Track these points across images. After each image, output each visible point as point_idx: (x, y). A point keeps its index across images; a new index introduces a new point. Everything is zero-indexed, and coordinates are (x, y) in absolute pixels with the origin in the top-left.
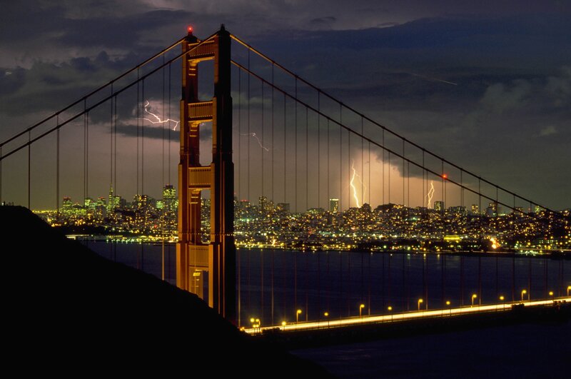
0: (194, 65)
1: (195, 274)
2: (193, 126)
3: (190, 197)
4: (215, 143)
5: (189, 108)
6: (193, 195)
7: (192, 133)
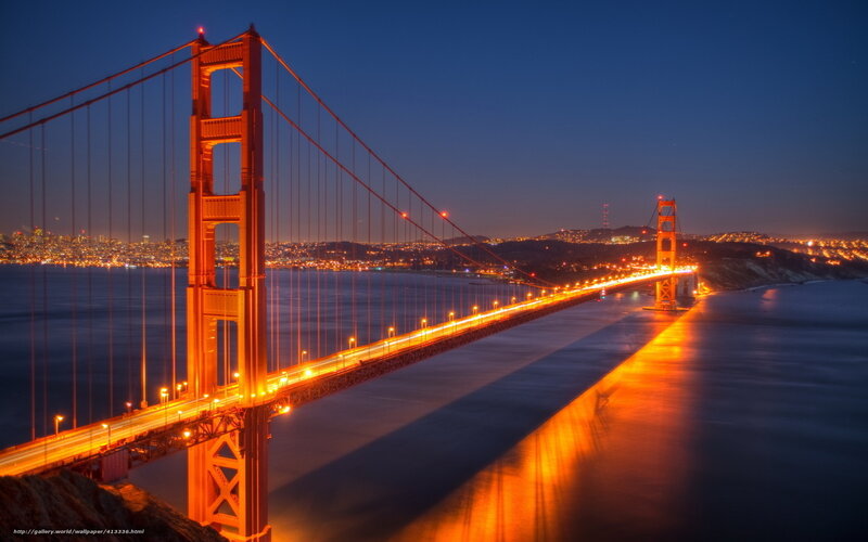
0: (207, 74)
1: (211, 324)
2: (207, 147)
3: (203, 233)
4: (246, 166)
5: (203, 126)
6: (208, 230)
7: (206, 156)
